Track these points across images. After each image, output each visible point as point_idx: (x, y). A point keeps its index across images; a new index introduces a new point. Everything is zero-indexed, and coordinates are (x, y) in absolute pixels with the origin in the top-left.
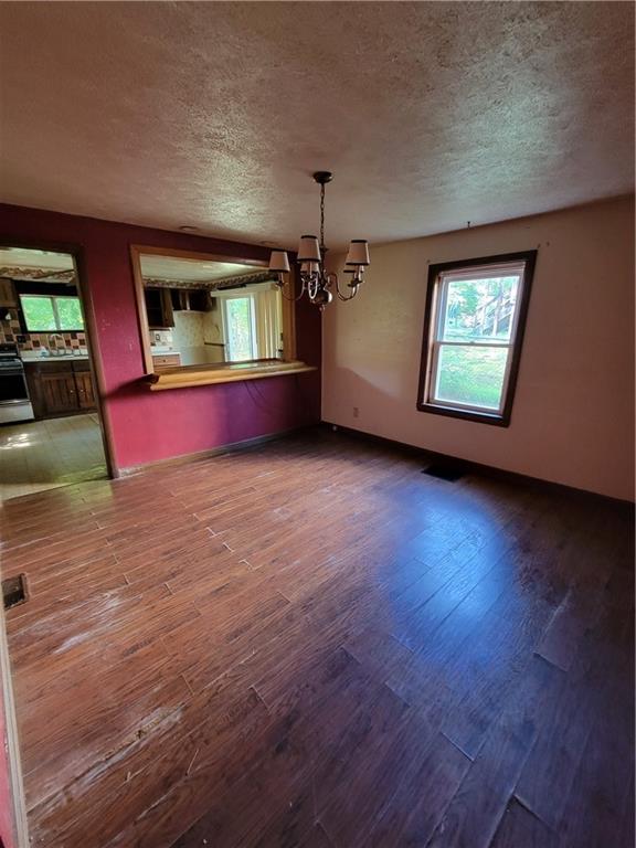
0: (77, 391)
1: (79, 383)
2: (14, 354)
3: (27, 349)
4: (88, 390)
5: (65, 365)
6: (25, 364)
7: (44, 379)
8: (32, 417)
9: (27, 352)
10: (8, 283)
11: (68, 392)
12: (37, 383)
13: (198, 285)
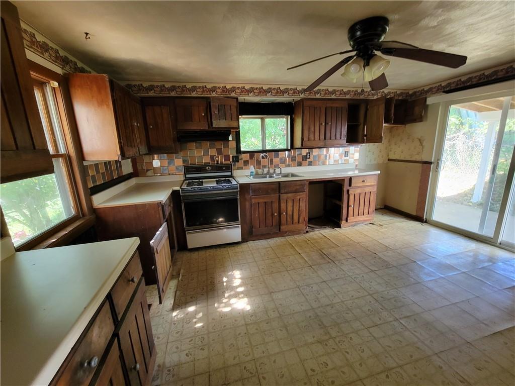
0: (280, 214)
1: (283, 205)
2: (229, 174)
3: (238, 169)
4: (290, 212)
5: (274, 186)
6: (241, 185)
7: (253, 201)
8: (240, 239)
9: (239, 171)
10: (234, 103)
11: (272, 214)
12: (247, 204)
13: (402, 94)
